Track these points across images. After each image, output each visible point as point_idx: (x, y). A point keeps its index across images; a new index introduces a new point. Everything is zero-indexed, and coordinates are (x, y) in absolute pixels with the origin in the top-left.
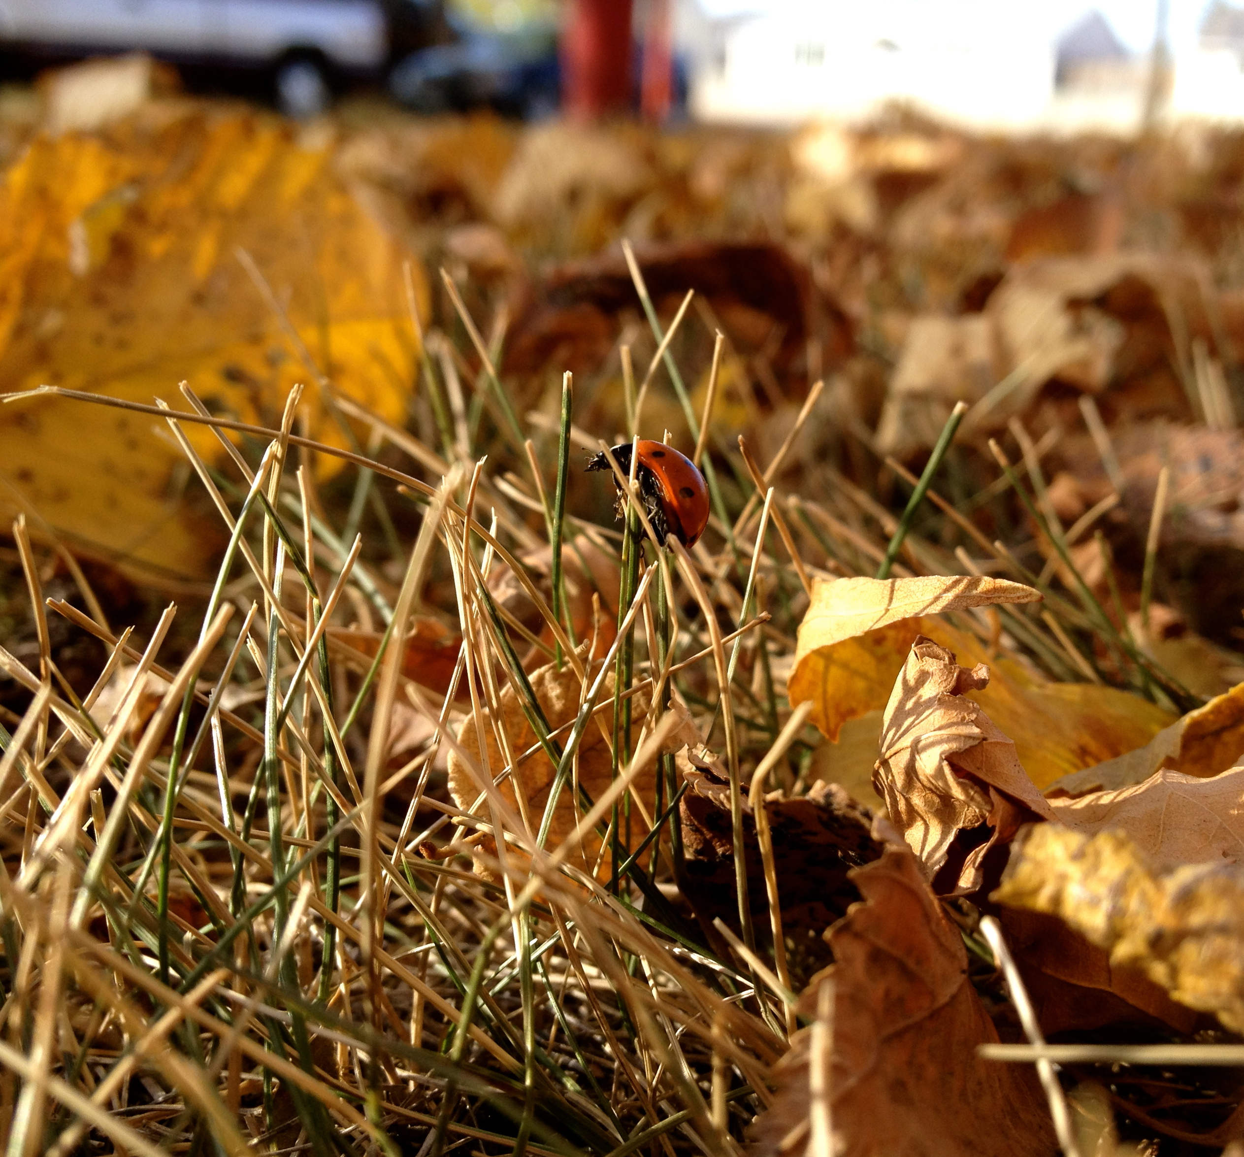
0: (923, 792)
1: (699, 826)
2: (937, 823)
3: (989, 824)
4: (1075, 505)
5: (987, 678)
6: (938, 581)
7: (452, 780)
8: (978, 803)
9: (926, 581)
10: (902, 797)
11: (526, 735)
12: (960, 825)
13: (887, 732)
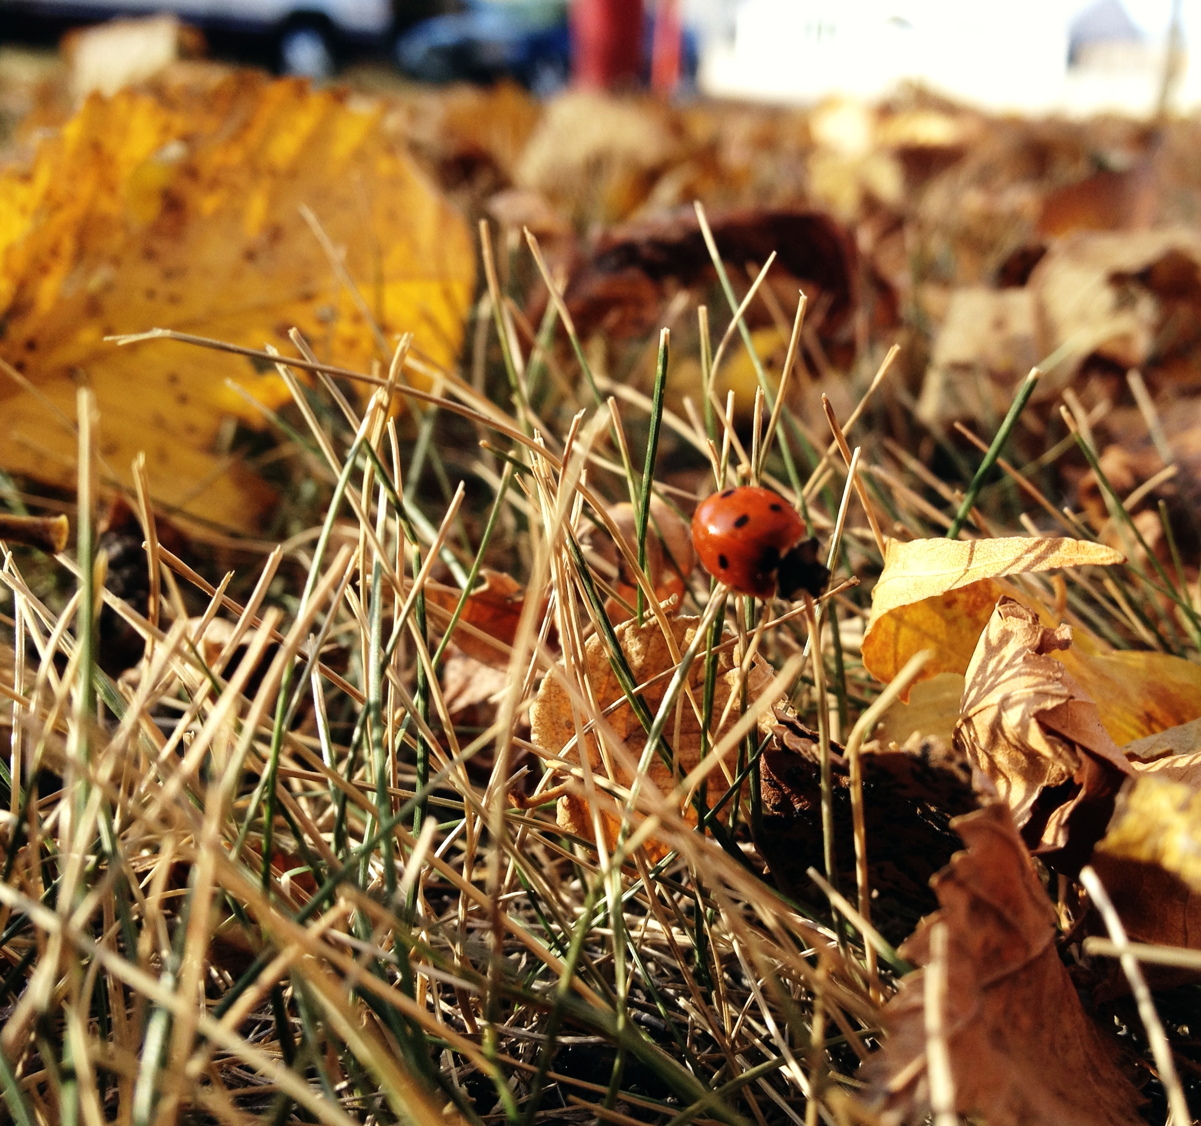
0: (1006, 750)
1: (778, 781)
2: (1020, 780)
3: (1077, 781)
4: (1126, 478)
5: (1071, 638)
6: (1020, 541)
7: (535, 732)
8: (1066, 760)
9: (1007, 542)
10: (985, 756)
11: (605, 690)
12: (1045, 783)
13: (970, 690)
